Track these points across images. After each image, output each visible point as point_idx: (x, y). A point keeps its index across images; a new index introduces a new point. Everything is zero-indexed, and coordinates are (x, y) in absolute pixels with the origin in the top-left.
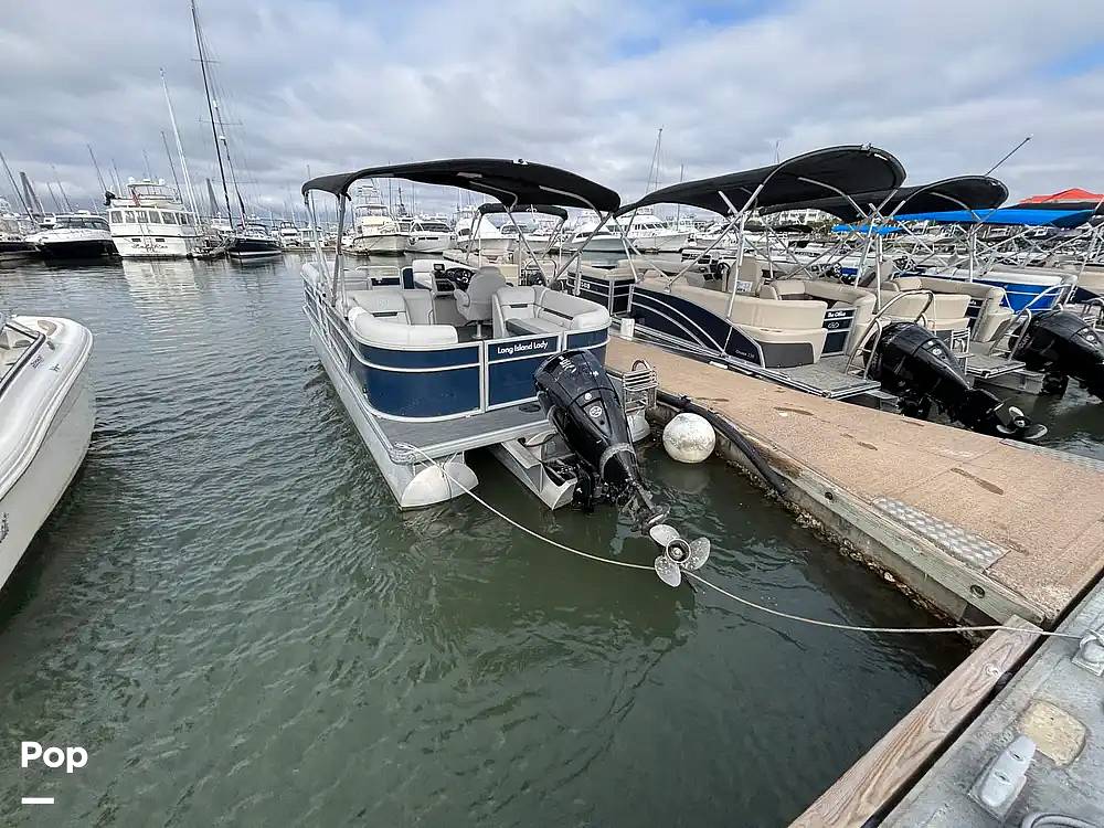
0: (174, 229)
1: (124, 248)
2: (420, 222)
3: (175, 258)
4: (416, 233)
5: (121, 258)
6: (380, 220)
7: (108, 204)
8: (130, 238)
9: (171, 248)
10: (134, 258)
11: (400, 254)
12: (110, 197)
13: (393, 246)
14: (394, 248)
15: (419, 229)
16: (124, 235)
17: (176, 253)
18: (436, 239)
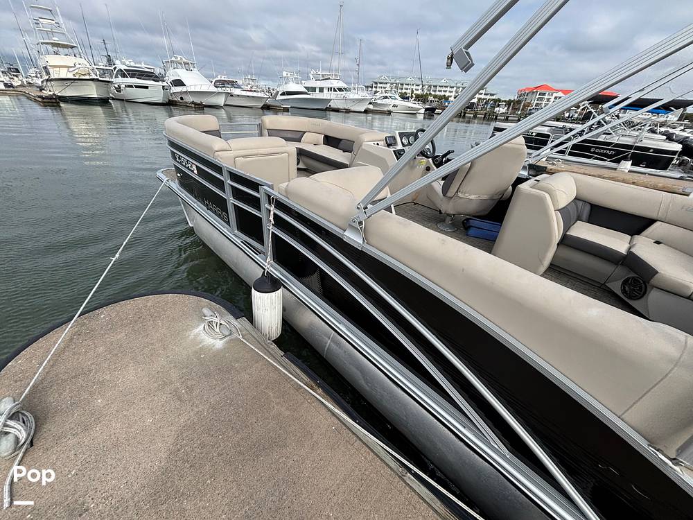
2: (123, 67)
4: (120, 79)
6: (70, 61)
11: (103, 102)
13: (92, 92)
15: (124, 76)
18: (147, 87)
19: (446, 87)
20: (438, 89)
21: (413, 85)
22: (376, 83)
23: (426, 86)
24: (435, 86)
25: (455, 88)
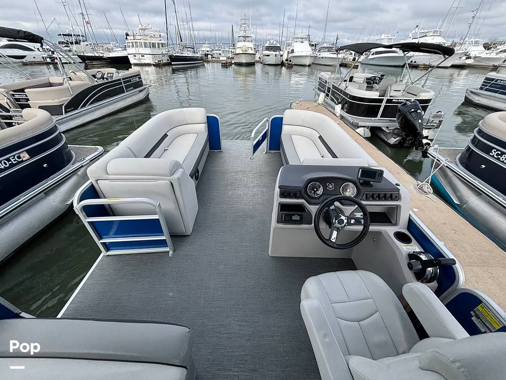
0: (148, 51)
1: (132, 60)
3: (149, 65)
5: (131, 64)
7: (127, 38)
8: (132, 55)
9: (148, 60)
10: (136, 65)
11: (251, 65)
12: (127, 35)
13: (243, 60)
14: (244, 61)
16: (131, 53)
17: (149, 62)
18: (269, 56)
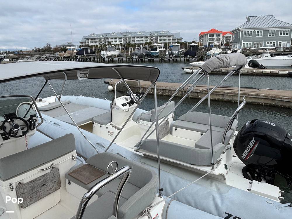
19: (142, 37)
20: (136, 39)
21: (116, 38)
22: (88, 39)
23: (127, 38)
24: (134, 38)
25: (149, 38)
